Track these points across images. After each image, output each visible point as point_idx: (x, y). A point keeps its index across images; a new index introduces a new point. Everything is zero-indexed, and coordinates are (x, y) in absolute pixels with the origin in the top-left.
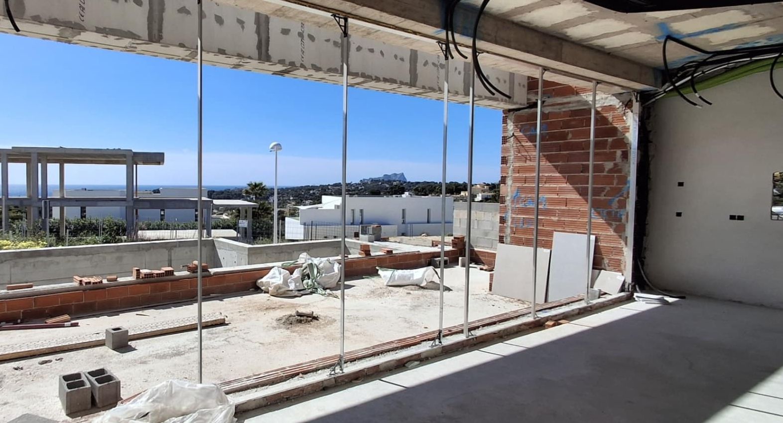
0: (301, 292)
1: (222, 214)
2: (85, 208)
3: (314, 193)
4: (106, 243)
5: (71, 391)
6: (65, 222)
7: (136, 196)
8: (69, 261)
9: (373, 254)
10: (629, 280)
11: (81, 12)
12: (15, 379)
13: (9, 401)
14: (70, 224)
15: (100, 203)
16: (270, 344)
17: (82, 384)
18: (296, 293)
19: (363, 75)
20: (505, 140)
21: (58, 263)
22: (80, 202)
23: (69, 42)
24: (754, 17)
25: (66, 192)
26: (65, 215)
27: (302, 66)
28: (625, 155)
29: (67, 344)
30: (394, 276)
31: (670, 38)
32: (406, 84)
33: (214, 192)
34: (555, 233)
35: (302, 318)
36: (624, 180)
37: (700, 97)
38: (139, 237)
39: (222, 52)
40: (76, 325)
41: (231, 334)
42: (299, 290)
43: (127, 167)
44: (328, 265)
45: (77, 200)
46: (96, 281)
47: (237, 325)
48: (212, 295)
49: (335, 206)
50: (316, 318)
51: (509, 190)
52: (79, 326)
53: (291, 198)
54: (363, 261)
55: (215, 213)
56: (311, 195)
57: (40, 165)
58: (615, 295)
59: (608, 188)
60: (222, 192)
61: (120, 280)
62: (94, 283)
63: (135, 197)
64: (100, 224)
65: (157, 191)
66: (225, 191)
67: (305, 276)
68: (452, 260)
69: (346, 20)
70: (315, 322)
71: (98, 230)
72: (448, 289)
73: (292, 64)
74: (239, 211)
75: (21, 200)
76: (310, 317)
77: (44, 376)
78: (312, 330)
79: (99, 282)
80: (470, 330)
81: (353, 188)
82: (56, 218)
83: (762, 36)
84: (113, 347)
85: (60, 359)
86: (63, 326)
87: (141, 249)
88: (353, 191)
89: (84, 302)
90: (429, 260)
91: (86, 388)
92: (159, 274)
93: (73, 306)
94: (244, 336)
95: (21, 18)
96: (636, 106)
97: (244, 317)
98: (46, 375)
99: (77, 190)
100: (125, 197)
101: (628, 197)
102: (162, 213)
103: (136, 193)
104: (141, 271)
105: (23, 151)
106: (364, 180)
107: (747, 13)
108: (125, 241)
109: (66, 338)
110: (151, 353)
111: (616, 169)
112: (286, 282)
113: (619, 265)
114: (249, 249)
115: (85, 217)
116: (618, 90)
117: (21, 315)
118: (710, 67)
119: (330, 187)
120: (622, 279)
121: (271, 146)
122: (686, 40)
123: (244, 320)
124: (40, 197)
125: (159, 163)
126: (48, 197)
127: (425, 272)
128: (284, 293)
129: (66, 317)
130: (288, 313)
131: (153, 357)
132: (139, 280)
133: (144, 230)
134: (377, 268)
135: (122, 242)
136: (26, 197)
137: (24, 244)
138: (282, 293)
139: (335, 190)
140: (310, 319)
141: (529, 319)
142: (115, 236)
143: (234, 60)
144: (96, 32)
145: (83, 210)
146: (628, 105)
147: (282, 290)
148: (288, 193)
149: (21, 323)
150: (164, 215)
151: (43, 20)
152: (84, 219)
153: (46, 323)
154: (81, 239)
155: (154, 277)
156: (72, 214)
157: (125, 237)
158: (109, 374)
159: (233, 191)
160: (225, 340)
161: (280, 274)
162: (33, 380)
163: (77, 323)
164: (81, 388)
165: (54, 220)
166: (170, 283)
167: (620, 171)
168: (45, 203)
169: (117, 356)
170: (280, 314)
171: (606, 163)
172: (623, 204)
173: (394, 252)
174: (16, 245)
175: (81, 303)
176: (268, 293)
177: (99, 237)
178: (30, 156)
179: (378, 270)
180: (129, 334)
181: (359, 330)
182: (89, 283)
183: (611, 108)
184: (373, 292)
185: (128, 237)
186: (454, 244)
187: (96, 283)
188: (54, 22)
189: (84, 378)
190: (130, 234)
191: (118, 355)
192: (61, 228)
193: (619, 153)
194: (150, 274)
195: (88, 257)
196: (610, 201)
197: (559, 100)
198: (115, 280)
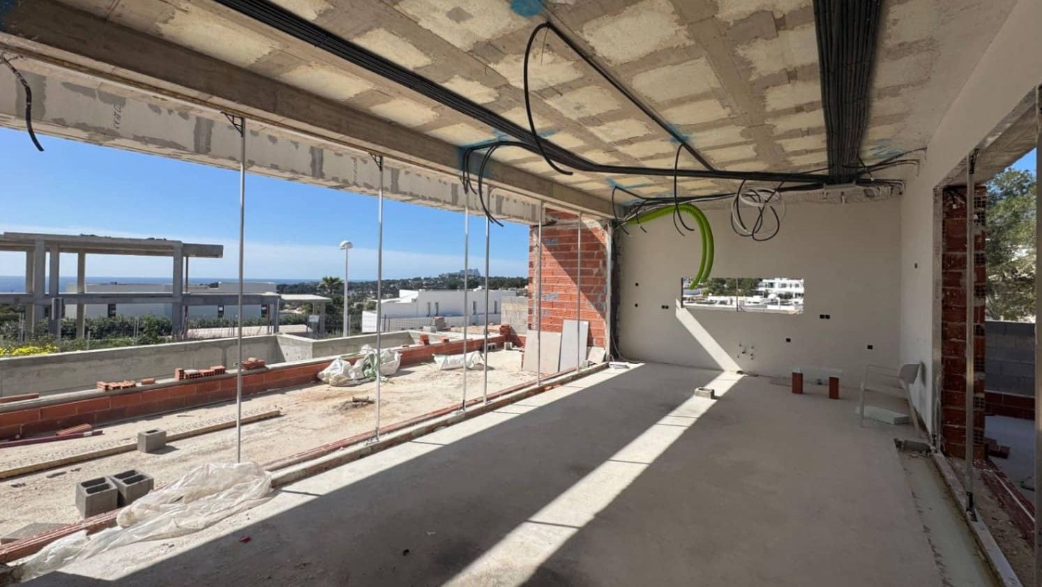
0: (361, 381)
1: (295, 309)
2: (114, 305)
3: (394, 287)
4: (143, 344)
5: (92, 496)
6: (84, 322)
7: (187, 291)
8: (90, 367)
9: (431, 342)
10: (608, 353)
11: (116, 120)
12: (14, 496)
13: (6, 519)
14: (92, 324)
15: (135, 300)
16: (323, 428)
17: (107, 486)
18: (356, 382)
19: (411, 194)
20: (531, 249)
21: (74, 370)
22: (107, 299)
23: (101, 145)
24: (655, 181)
25: (88, 286)
26: (85, 313)
27: (355, 184)
28: (605, 264)
29: (87, 453)
30: (447, 361)
31: (617, 187)
32: (449, 203)
33: (285, 286)
34: (565, 321)
35: (358, 403)
36: (604, 282)
37: (641, 227)
38: (189, 337)
39: (275, 167)
40: (100, 433)
41: (284, 424)
42: (359, 379)
43: (174, 260)
44: (389, 355)
45: (104, 296)
46: (127, 385)
47: (291, 416)
48: (269, 390)
49: (413, 299)
50: (371, 402)
51: (535, 288)
52: (104, 434)
53: (371, 292)
54: (423, 349)
55: (286, 308)
56: (391, 288)
57: (48, 255)
58: (600, 363)
59: (595, 286)
60: (296, 286)
61: (159, 382)
62: (124, 388)
63: (184, 293)
64: (135, 323)
65: (215, 285)
66: (300, 284)
67: (366, 366)
68: (497, 345)
69: (381, 158)
70: (371, 406)
71: (133, 330)
72: (492, 369)
73: (345, 181)
74: (311, 306)
75: (17, 298)
76: (365, 401)
77: (55, 488)
78: (366, 412)
79: (132, 386)
80: (488, 399)
81: (432, 282)
82: (70, 318)
83: (666, 192)
84: (147, 449)
85: (78, 470)
86: (82, 436)
87: (188, 349)
88: (433, 284)
89: (110, 408)
90: (480, 346)
91: (111, 491)
92: (208, 373)
93: (95, 415)
94: (298, 424)
95: (40, 120)
96: (610, 229)
97: (300, 408)
98: (59, 487)
99: (104, 284)
100: (172, 293)
101: (606, 294)
102: (221, 309)
103: (187, 287)
104: (186, 371)
105: (22, 237)
106: (443, 274)
107: (650, 179)
108: (169, 342)
109: (86, 447)
110: (193, 451)
111: (600, 274)
112: (346, 373)
113: (602, 343)
114: (314, 344)
115: (114, 315)
116: (599, 218)
117: (21, 429)
118: (648, 207)
119: (410, 281)
120: (604, 352)
121: (343, 243)
122: (628, 190)
123: (300, 410)
124: (47, 293)
125: (216, 256)
126: (60, 293)
127: (472, 356)
128: (345, 382)
129: (87, 426)
130: (344, 400)
131: (195, 455)
132: (183, 381)
133: (195, 328)
134: (433, 355)
135: (164, 342)
136: (24, 293)
137: (24, 350)
138: (341, 383)
139: (415, 284)
140: (365, 403)
141: (536, 386)
142: (156, 336)
143: (288, 175)
144: (133, 139)
145: (111, 308)
146: (605, 228)
147: (343, 380)
148: (368, 287)
149: (21, 438)
150: (223, 311)
151: (68, 123)
152: (113, 317)
153: (57, 435)
154: (107, 342)
155: (202, 376)
156: (95, 313)
157: (171, 337)
158: (140, 474)
159: (308, 285)
160: (278, 430)
161: (341, 365)
162: (39, 495)
163: (102, 432)
164: (105, 491)
165: (68, 319)
166: (220, 382)
167: (601, 275)
168: (57, 301)
169: (152, 459)
170: (338, 402)
171: (594, 269)
172: (604, 299)
173: (450, 340)
174: (11, 352)
175: (108, 409)
176: (328, 383)
177: (134, 338)
178: (34, 243)
179: (433, 357)
180: (167, 435)
181: (408, 409)
182: (118, 388)
183: (596, 230)
184: (428, 376)
185: (173, 336)
186: (501, 332)
187: (127, 387)
188: (80, 126)
189: (108, 481)
190: (177, 332)
191: (154, 457)
192: (77, 329)
193: (601, 262)
194: (196, 374)
195: (117, 360)
196: (597, 296)
197: (566, 221)
198: (153, 382)
